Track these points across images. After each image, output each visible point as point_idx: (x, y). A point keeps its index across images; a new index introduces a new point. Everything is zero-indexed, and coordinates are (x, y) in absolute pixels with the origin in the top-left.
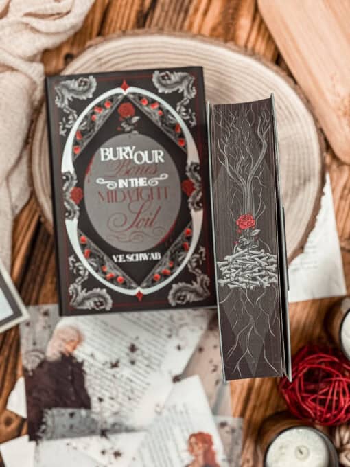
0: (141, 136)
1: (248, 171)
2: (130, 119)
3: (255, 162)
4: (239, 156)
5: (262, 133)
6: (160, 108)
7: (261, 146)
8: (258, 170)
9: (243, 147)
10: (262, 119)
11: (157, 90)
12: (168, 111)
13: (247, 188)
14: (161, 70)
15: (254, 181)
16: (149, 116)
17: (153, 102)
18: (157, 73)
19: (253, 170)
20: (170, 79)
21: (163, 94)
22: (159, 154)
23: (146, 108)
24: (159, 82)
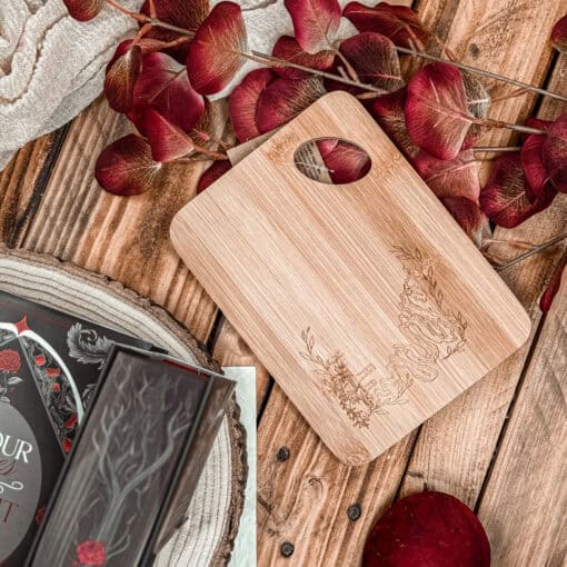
0: (11, 408)
1: (130, 476)
2: (9, 377)
3: (146, 467)
4: (128, 448)
5: (174, 428)
6: (60, 381)
7: (164, 448)
8: (144, 483)
9: (139, 437)
10: (183, 410)
11: (68, 350)
12: (70, 388)
13: (118, 500)
14: (86, 324)
15: (132, 496)
16: (37, 383)
17: (53, 365)
18: (79, 326)
19: (138, 478)
20: (94, 343)
21: (74, 360)
22: (26, 448)
23: (39, 371)
24: (76, 342)
